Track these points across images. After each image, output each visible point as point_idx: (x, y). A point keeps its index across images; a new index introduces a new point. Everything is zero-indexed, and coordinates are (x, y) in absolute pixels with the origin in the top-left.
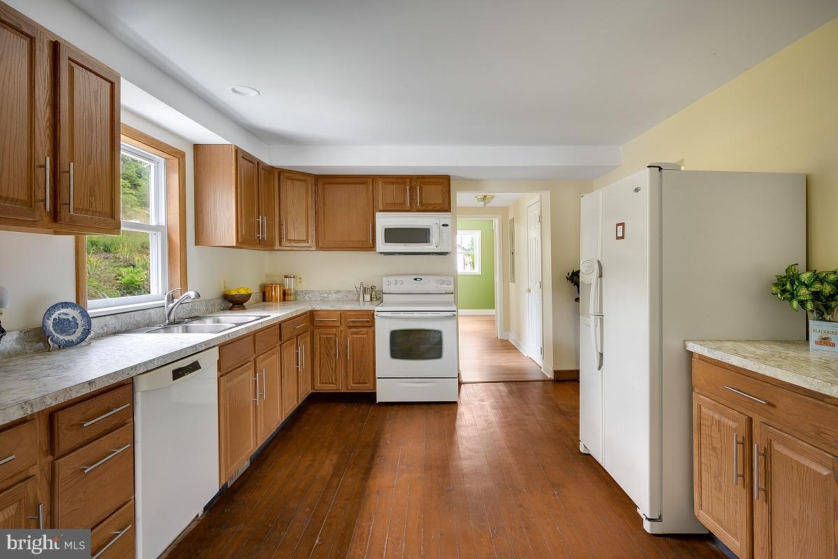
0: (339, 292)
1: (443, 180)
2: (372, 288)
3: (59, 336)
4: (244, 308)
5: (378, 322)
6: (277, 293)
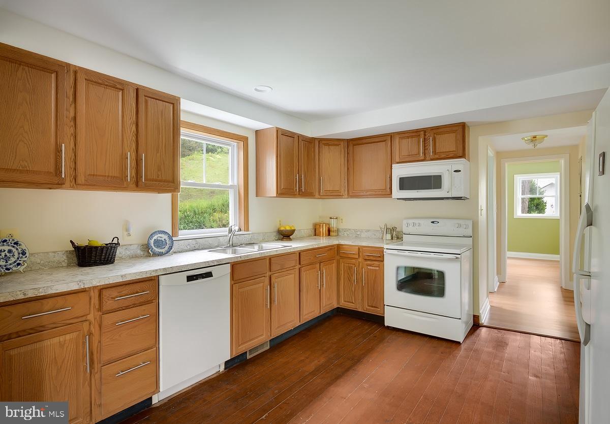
0: (369, 231)
1: (457, 128)
2: (394, 229)
3: (156, 249)
4: (290, 240)
5: (387, 258)
6: (324, 230)
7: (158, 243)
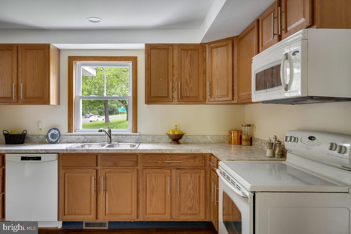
3: (51, 139)
7: (53, 136)
